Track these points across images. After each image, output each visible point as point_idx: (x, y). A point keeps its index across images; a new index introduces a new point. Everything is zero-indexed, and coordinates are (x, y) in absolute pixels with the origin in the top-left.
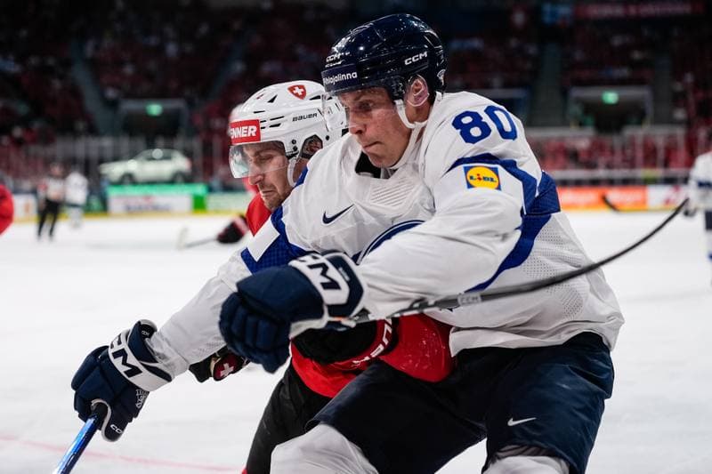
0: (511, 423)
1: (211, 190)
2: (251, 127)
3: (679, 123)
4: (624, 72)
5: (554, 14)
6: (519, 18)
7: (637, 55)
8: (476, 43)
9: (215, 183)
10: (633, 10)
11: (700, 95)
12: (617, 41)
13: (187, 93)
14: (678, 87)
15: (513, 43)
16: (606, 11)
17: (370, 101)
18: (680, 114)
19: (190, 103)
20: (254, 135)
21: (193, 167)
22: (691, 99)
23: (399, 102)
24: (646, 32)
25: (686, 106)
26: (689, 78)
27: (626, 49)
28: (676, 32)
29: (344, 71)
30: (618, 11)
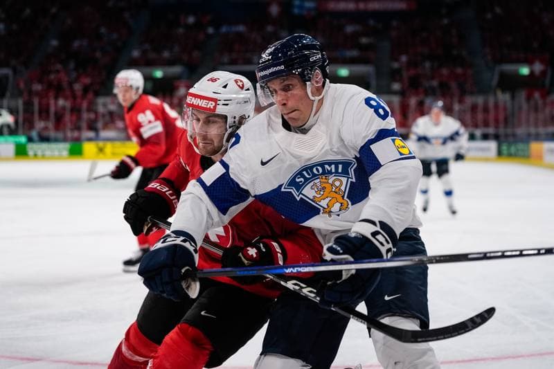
0: (387, 298)
1: (30, 140)
2: (211, 102)
3: (395, 93)
4: (354, 53)
5: (301, 7)
6: (274, 10)
7: (364, 40)
8: (241, 28)
9: (34, 134)
10: (362, 6)
11: (412, 72)
12: (349, 29)
13: (13, 62)
14: (396, 65)
15: (270, 28)
16: (342, 6)
17: (291, 84)
18: (396, 86)
19: (15, 71)
20: (212, 107)
21: (16, 122)
22: (405, 74)
23: (308, 83)
24: (371, 22)
25: (400, 80)
26: (404, 58)
27: (356, 35)
28: (394, 23)
29: (276, 65)
30: (351, 6)
